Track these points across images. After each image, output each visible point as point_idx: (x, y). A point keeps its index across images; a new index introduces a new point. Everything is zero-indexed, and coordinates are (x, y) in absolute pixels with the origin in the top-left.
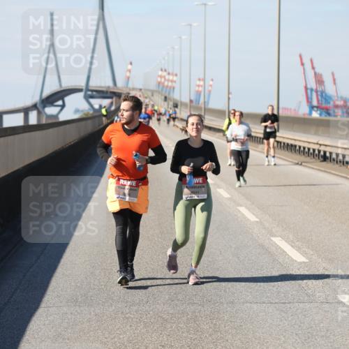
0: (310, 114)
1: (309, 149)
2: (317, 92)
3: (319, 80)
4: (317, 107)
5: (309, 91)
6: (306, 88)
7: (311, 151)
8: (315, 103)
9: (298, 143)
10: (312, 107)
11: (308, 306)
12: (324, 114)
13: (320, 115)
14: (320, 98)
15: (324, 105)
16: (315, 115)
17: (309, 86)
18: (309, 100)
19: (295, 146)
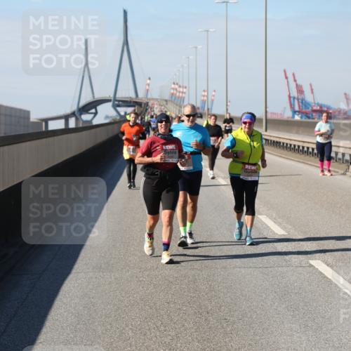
0: (293, 117)
1: (291, 145)
2: (298, 99)
3: (300, 90)
4: (299, 112)
5: (292, 99)
6: (290, 97)
7: (293, 146)
8: (297, 108)
9: (282, 141)
10: (295, 112)
11: (285, 269)
12: (304, 117)
13: (301, 118)
14: (301, 104)
15: (304, 110)
16: (297, 118)
17: (292, 95)
18: (292, 106)
19: (280, 143)
